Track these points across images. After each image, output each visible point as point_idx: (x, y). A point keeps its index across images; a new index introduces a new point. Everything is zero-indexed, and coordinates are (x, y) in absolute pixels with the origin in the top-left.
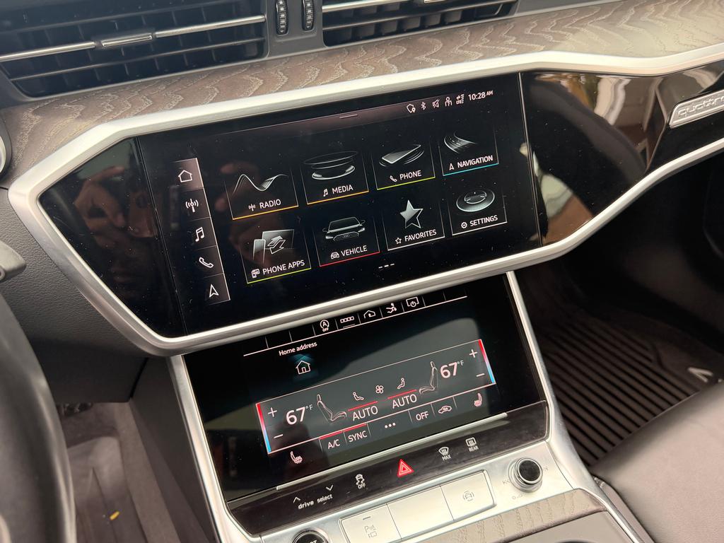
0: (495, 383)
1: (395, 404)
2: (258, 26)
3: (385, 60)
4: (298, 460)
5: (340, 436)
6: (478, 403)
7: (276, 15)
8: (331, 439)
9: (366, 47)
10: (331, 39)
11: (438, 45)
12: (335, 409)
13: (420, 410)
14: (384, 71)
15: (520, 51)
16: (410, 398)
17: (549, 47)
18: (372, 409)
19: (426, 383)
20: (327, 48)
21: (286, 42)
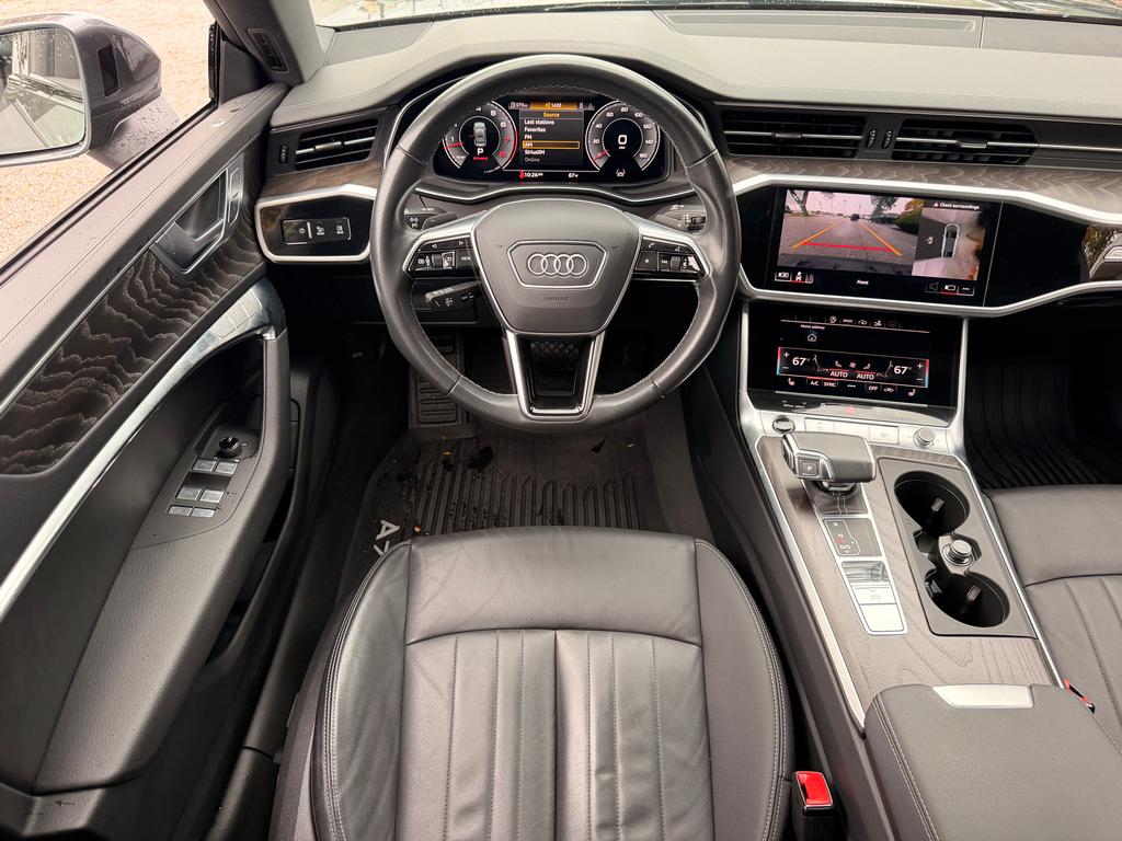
0: (926, 387)
1: (859, 376)
2: (856, 142)
3: (923, 175)
4: (792, 383)
5: (820, 381)
6: (911, 394)
7: (869, 136)
8: (815, 380)
9: (916, 165)
10: (896, 156)
11: (961, 173)
12: (823, 366)
13: (873, 385)
14: (920, 180)
15: (1011, 188)
16: (871, 376)
17: (1032, 189)
18: (845, 374)
19: (883, 371)
20: (892, 161)
21: (869, 153)
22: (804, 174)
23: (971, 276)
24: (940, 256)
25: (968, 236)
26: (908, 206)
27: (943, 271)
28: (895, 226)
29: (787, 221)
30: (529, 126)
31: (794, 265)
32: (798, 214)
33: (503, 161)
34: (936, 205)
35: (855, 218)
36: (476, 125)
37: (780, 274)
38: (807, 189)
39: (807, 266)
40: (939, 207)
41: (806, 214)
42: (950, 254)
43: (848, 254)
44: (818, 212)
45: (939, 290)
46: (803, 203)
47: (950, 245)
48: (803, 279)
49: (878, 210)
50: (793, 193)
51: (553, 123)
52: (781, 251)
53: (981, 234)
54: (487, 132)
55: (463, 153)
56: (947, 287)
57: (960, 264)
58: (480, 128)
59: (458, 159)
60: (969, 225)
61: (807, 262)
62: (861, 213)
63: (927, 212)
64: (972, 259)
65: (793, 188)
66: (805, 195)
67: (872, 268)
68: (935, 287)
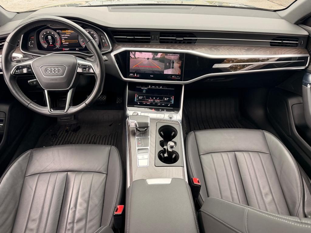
0: (173, 103)
1: (156, 101)
2: (149, 39)
4: (139, 103)
5: (146, 103)
6: (169, 105)
7: (152, 37)
8: (144, 103)
9: (165, 45)
12: (147, 99)
13: (159, 103)
15: (188, 50)
16: (159, 101)
17: (193, 50)
18: (152, 100)
19: (162, 100)
20: (160, 44)
21: (154, 42)
22: (134, 47)
23: (179, 73)
24: (171, 68)
25: (177, 63)
26: (161, 55)
27: (172, 72)
28: (159, 61)
29: (131, 60)
30: (63, 36)
31: (134, 72)
32: (133, 58)
33: (58, 46)
34: (168, 55)
35: (148, 59)
36: (49, 36)
37: (131, 74)
38: (135, 51)
39: (137, 72)
40: (169, 55)
41: (135, 58)
42: (173, 68)
43: (147, 69)
44: (139, 58)
46: (134, 55)
47: (173, 65)
48: (137, 75)
49: (154, 57)
50: (132, 52)
51: (69, 35)
52: (130, 68)
53: (180, 62)
54: (52, 38)
55: (47, 44)
56: (173, 77)
57: (176, 70)
58: (49, 37)
59: (45, 46)
60: (177, 60)
61: (137, 71)
62: (149, 57)
63: (166, 57)
64: (179, 69)
65: (132, 51)
66: (135, 53)
67: (154, 72)
68: (170, 76)
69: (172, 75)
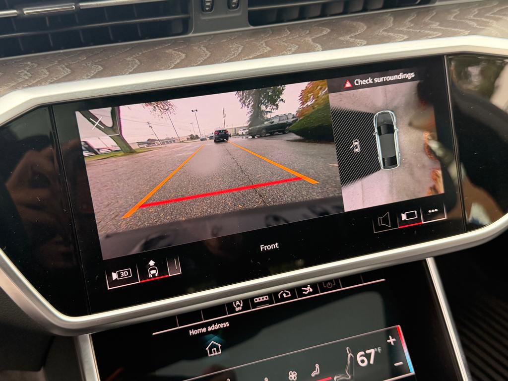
3: (309, 40)
10: (256, 19)
11: (362, 27)
14: (309, 49)
19: (342, 370)
20: (252, 27)
21: (210, 20)
23: (434, 188)
24: (379, 168)
25: (410, 124)
26: (304, 98)
27: (391, 192)
28: (294, 136)
29: (94, 171)
32: (112, 154)
34: (348, 85)
37: (115, 276)
38: (115, 101)
40: (354, 87)
41: (126, 149)
42: (392, 162)
43: (228, 204)
44: (150, 142)
45: (394, 224)
46: (115, 130)
47: (389, 146)
48: (162, 269)
49: (257, 114)
50: (91, 118)
52: (101, 233)
53: (429, 116)
56: (404, 217)
57: (412, 174)
60: (407, 104)
61: (161, 238)
63: (342, 101)
66: (115, 116)
67: (276, 219)
68: (385, 220)
69: (394, 209)
